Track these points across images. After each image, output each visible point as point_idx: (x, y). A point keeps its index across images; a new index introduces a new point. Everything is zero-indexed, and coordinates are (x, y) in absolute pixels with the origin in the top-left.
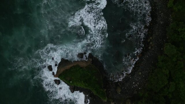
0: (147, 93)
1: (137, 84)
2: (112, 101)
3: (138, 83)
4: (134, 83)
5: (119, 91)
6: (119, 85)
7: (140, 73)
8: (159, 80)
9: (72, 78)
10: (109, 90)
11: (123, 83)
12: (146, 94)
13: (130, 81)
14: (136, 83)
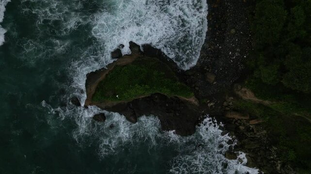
0: (261, 55)
1: (236, 51)
2: (208, 102)
3: (238, 50)
4: (230, 53)
5: (211, 78)
6: (208, 70)
7: (233, 31)
8: (270, 19)
9: (116, 88)
10: (194, 85)
11: (212, 63)
12: (261, 57)
13: (222, 52)
14: (234, 51)
